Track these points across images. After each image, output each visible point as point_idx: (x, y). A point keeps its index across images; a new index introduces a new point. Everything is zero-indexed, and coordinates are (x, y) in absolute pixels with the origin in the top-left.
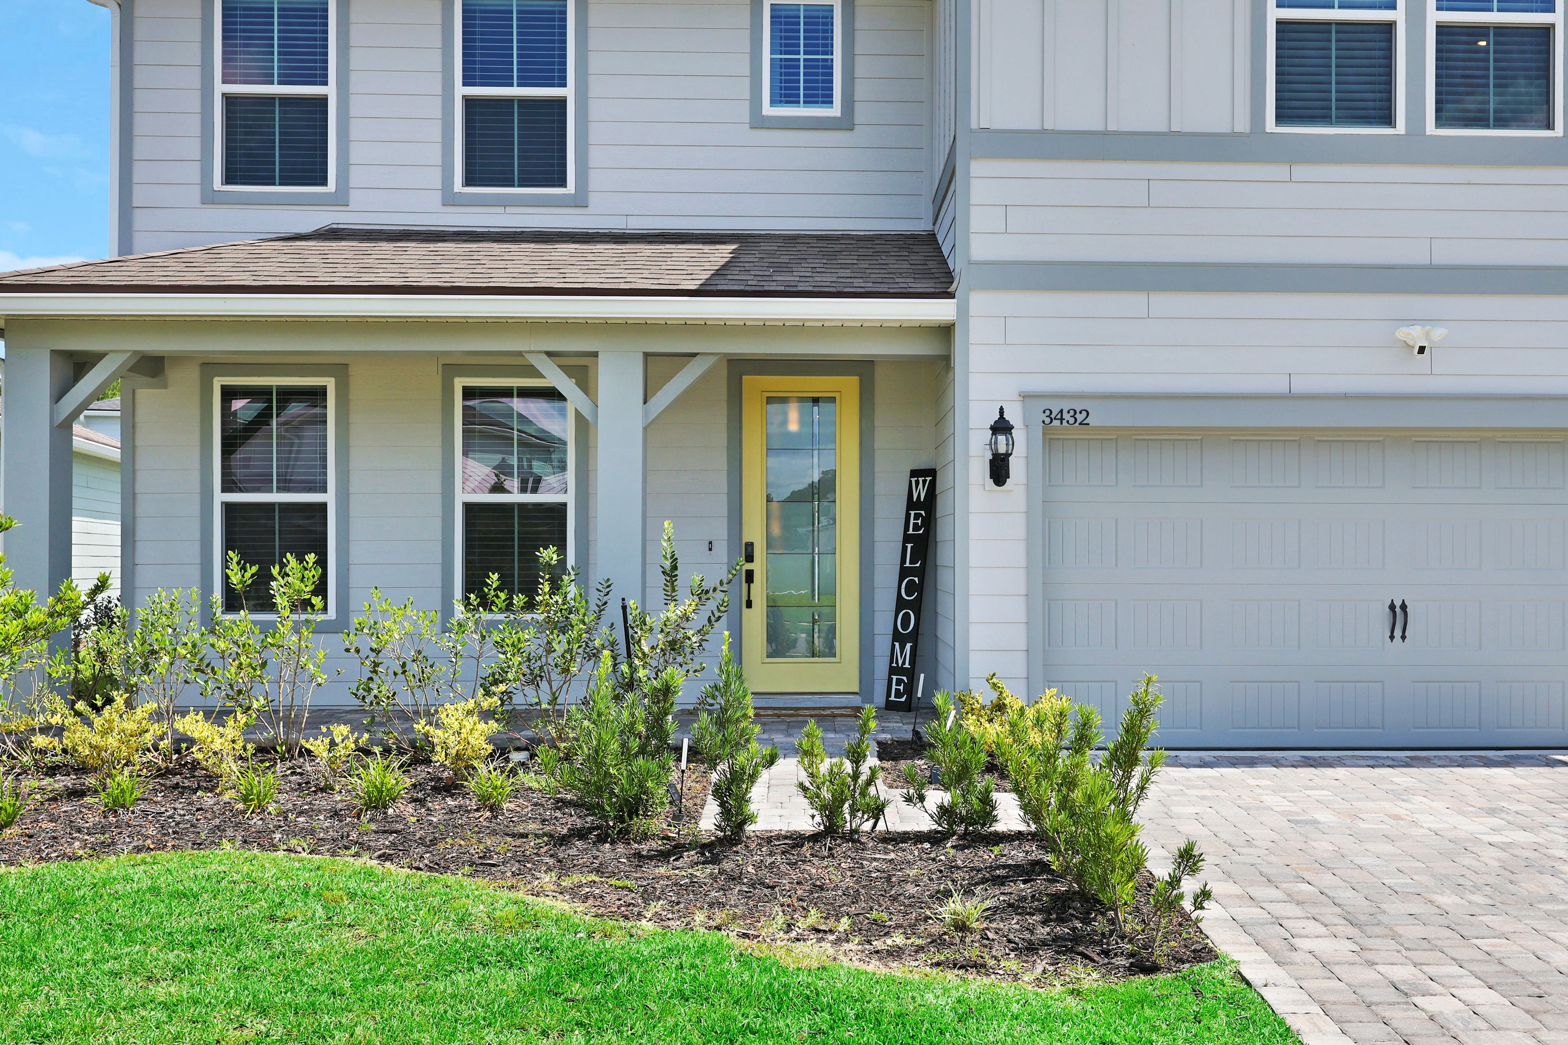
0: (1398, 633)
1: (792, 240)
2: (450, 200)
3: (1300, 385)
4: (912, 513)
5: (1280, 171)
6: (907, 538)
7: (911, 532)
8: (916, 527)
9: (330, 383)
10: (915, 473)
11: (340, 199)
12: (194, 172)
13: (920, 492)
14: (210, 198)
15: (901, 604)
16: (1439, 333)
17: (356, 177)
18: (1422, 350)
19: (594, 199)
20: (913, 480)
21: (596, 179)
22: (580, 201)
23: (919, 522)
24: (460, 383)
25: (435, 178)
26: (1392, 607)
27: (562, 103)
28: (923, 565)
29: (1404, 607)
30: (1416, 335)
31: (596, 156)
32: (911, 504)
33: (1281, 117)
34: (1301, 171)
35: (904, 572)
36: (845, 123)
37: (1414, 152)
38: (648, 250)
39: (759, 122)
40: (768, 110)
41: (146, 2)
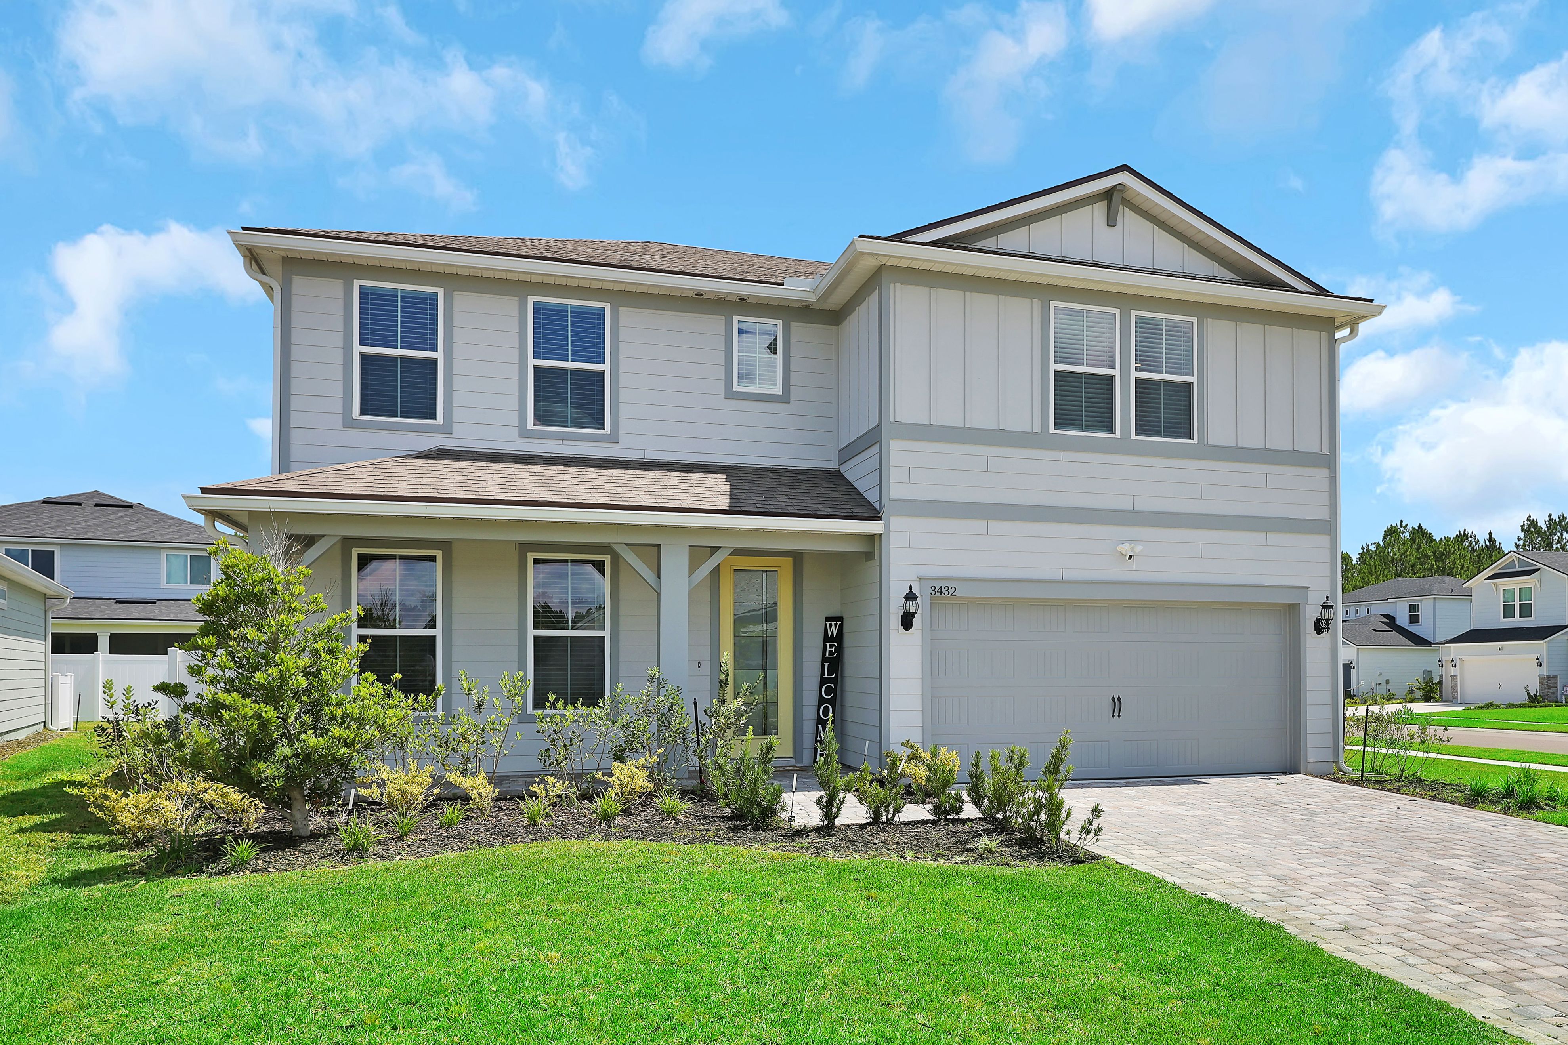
0: (1116, 714)
1: (756, 471)
2: (524, 433)
3: (1066, 575)
4: (828, 644)
5: (1056, 455)
6: (824, 660)
7: (827, 655)
8: (831, 653)
9: (439, 554)
10: (828, 619)
11: (447, 429)
12: (338, 406)
13: (833, 631)
14: (349, 423)
15: (821, 700)
16: (1139, 548)
17: (458, 415)
18: (1130, 557)
19: (622, 438)
20: (828, 623)
21: (624, 426)
22: (613, 439)
23: (833, 649)
24: (531, 556)
25: (515, 420)
26: (1113, 699)
27: (602, 374)
28: (836, 676)
29: (1119, 699)
30: (1126, 548)
31: (624, 410)
32: (827, 639)
33: (1057, 425)
34: (1068, 456)
35: (823, 681)
36: (784, 399)
37: (1124, 448)
38: (674, 476)
39: (730, 395)
40: (736, 388)
41: (301, 284)
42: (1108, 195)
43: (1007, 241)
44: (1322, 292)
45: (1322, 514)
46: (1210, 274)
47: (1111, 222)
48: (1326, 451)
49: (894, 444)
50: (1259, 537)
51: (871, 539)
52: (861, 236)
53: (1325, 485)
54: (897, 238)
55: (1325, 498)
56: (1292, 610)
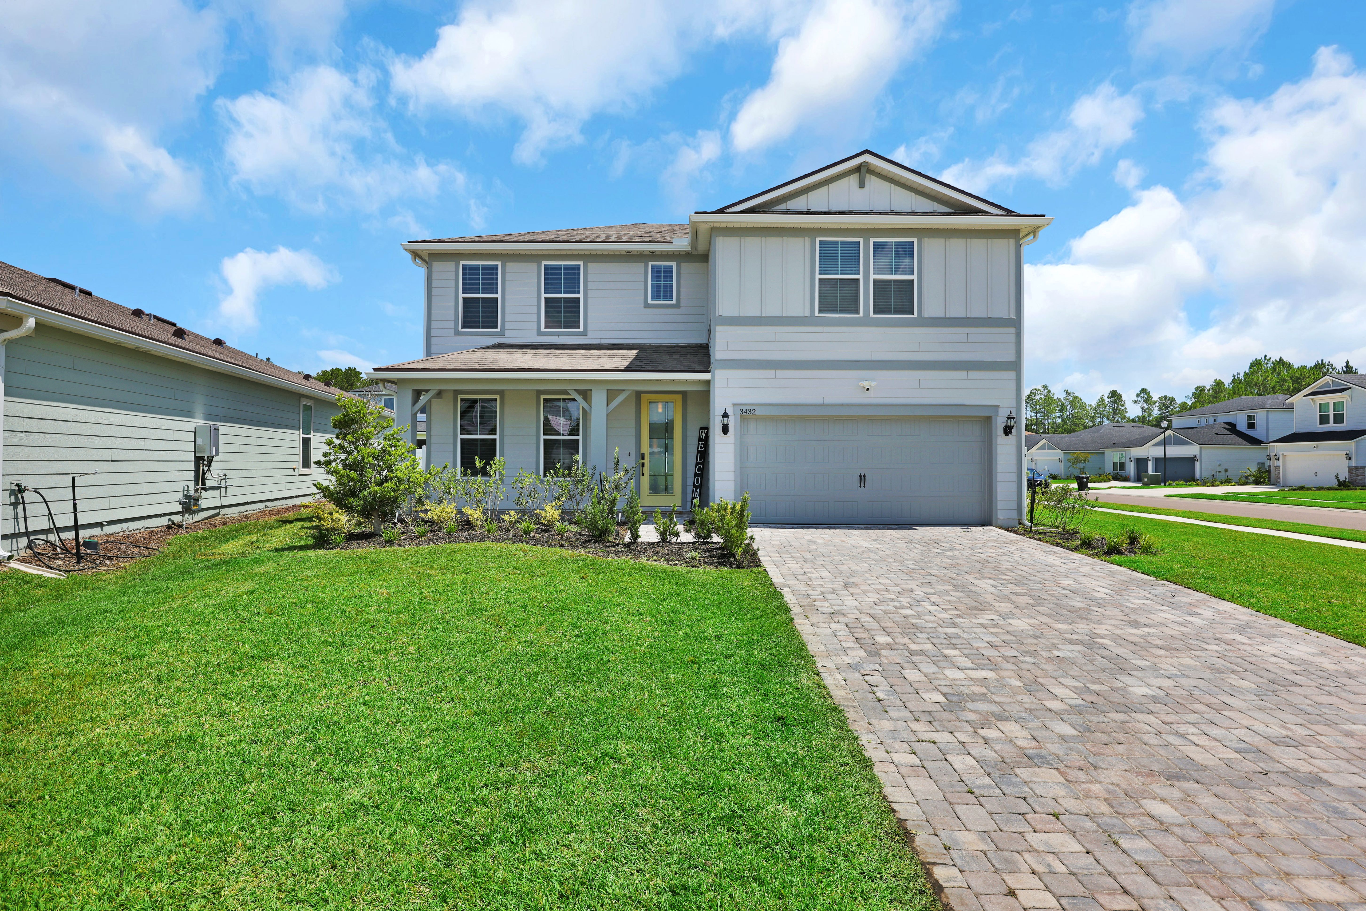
0: (862, 485)
1: (658, 347)
2: (540, 333)
3: (828, 401)
4: (700, 443)
5: (820, 329)
6: (698, 452)
7: (699, 449)
8: (701, 448)
9: (498, 397)
10: (701, 429)
11: (502, 333)
12: (452, 324)
13: (703, 436)
14: (457, 333)
15: (696, 475)
16: (873, 384)
17: (507, 326)
18: (868, 389)
19: (589, 333)
20: (700, 431)
21: (590, 326)
22: (584, 333)
23: (702, 446)
24: (542, 397)
25: (535, 326)
26: (860, 476)
27: (579, 299)
28: (704, 461)
29: (864, 476)
30: (866, 384)
31: (590, 318)
32: (700, 440)
33: (821, 311)
34: (828, 329)
35: (697, 464)
36: (677, 306)
37: (866, 322)
38: (608, 352)
39: (647, 306)
40: (650, 302)
41: (438, 266)
42: (858, 169)
43: (792, 205)
44: (1010, 213)
45: (1011, 357)
46: (931, 210)
47: (862, 185)
48: (1013, 316)
49: (718, 329)
50: (963, 374)
51: (708, 383)
52: (696, 213)
53: (1013, 338)
54: (721, 211)
55: (1012, 348)
56: (987, 421)
